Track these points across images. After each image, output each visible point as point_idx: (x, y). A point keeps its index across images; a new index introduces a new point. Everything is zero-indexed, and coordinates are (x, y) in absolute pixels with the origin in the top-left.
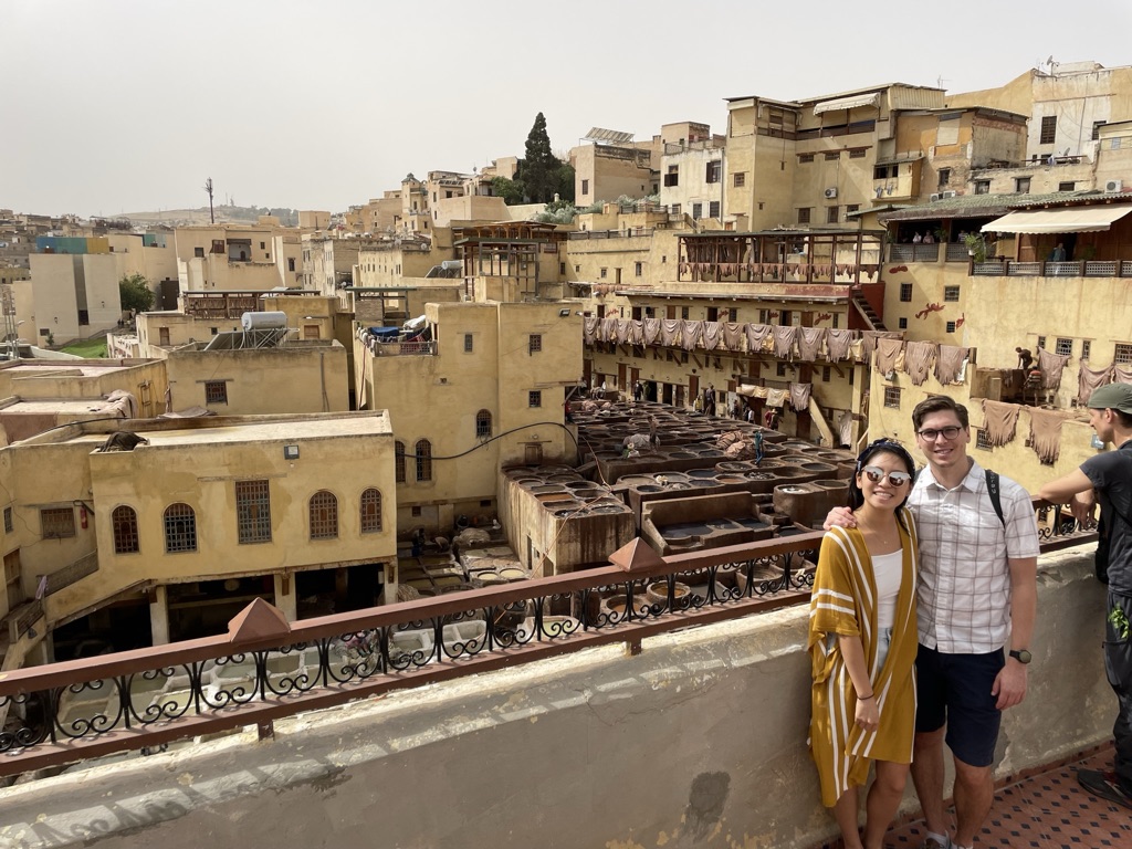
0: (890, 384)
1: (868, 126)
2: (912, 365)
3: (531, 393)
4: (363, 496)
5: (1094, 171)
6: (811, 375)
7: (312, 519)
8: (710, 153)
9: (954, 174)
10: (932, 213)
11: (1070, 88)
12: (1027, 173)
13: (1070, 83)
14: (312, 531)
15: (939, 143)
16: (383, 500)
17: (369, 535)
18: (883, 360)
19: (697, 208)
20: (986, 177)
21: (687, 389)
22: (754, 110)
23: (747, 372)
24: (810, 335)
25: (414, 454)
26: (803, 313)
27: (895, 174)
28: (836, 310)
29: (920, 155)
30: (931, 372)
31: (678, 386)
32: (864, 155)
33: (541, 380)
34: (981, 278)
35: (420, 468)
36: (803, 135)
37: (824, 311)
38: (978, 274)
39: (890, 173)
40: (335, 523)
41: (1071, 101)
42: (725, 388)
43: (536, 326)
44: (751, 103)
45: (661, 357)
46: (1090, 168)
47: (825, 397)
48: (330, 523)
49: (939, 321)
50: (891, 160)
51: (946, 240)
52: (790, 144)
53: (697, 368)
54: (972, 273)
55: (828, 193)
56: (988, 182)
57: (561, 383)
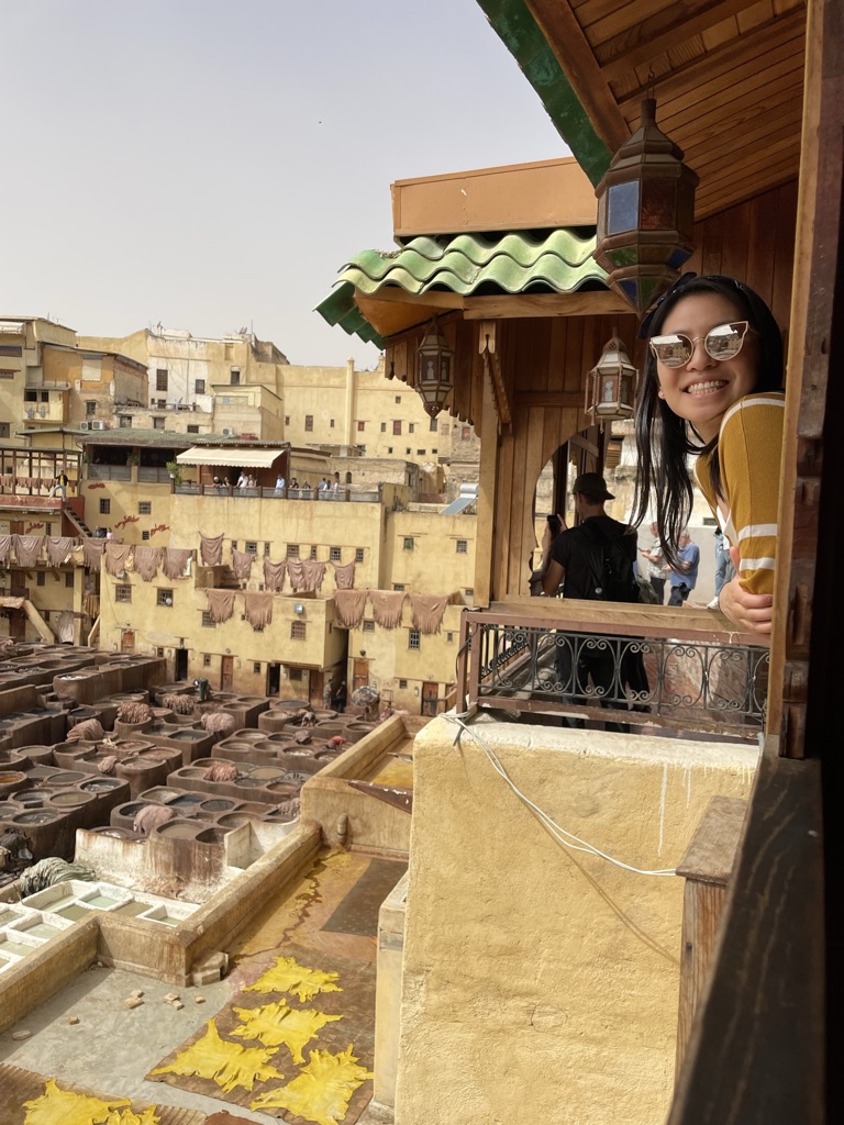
0: (121, 582)
1: (15, 351)
2: (141, 565)
5: (212, 419)
6: (24, 581)
9: (100, 406)
10: (126, 441)
11: (177, 350)
12: (162, 414)
13: (176, 346)
15: (85, 378)
18: (112, 562)
20: (128, 412)
24: (28, 542)
26: (12, 522)
27: (46, 400)
28: (49, 520)
29: (67, 386)
30: (160, 570)
32: (12, 378)
34: (182, 496)
37: (35, 521)
38: (181, 493)
39: (39, 398)
41: (178, 361)
46: (209, 417)
47: (40, 600)
49: (135, 530)
50: (40, 386)
51: (137, 464)
54: (174, 492)
56: (130, 418)
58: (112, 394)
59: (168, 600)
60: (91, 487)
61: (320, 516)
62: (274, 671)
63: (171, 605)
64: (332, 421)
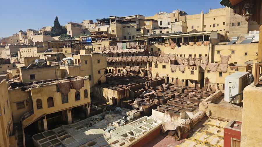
0: (156, 64)
1: (135, 22)
3: (99, 71)
4: (84, 91)
6: (139, 65)
8: (107, 26)
9: (150, 30)
11: (164, 16)
14: (76, 99)
15: (147, 25)
16: (88, 92)
17: (86, 99)
18: (154, 60)
29: (144, 27)
33: (100, 68)
40: (80, 97)
41: (164, 19)
46: (171, 29)
50: (139, 28)
55: (129, 34)
57: (104, 69)
58: (152, 27)
60: (149, 46)
62: (187, 81)
63: (165, 68)
64: (198, 26)
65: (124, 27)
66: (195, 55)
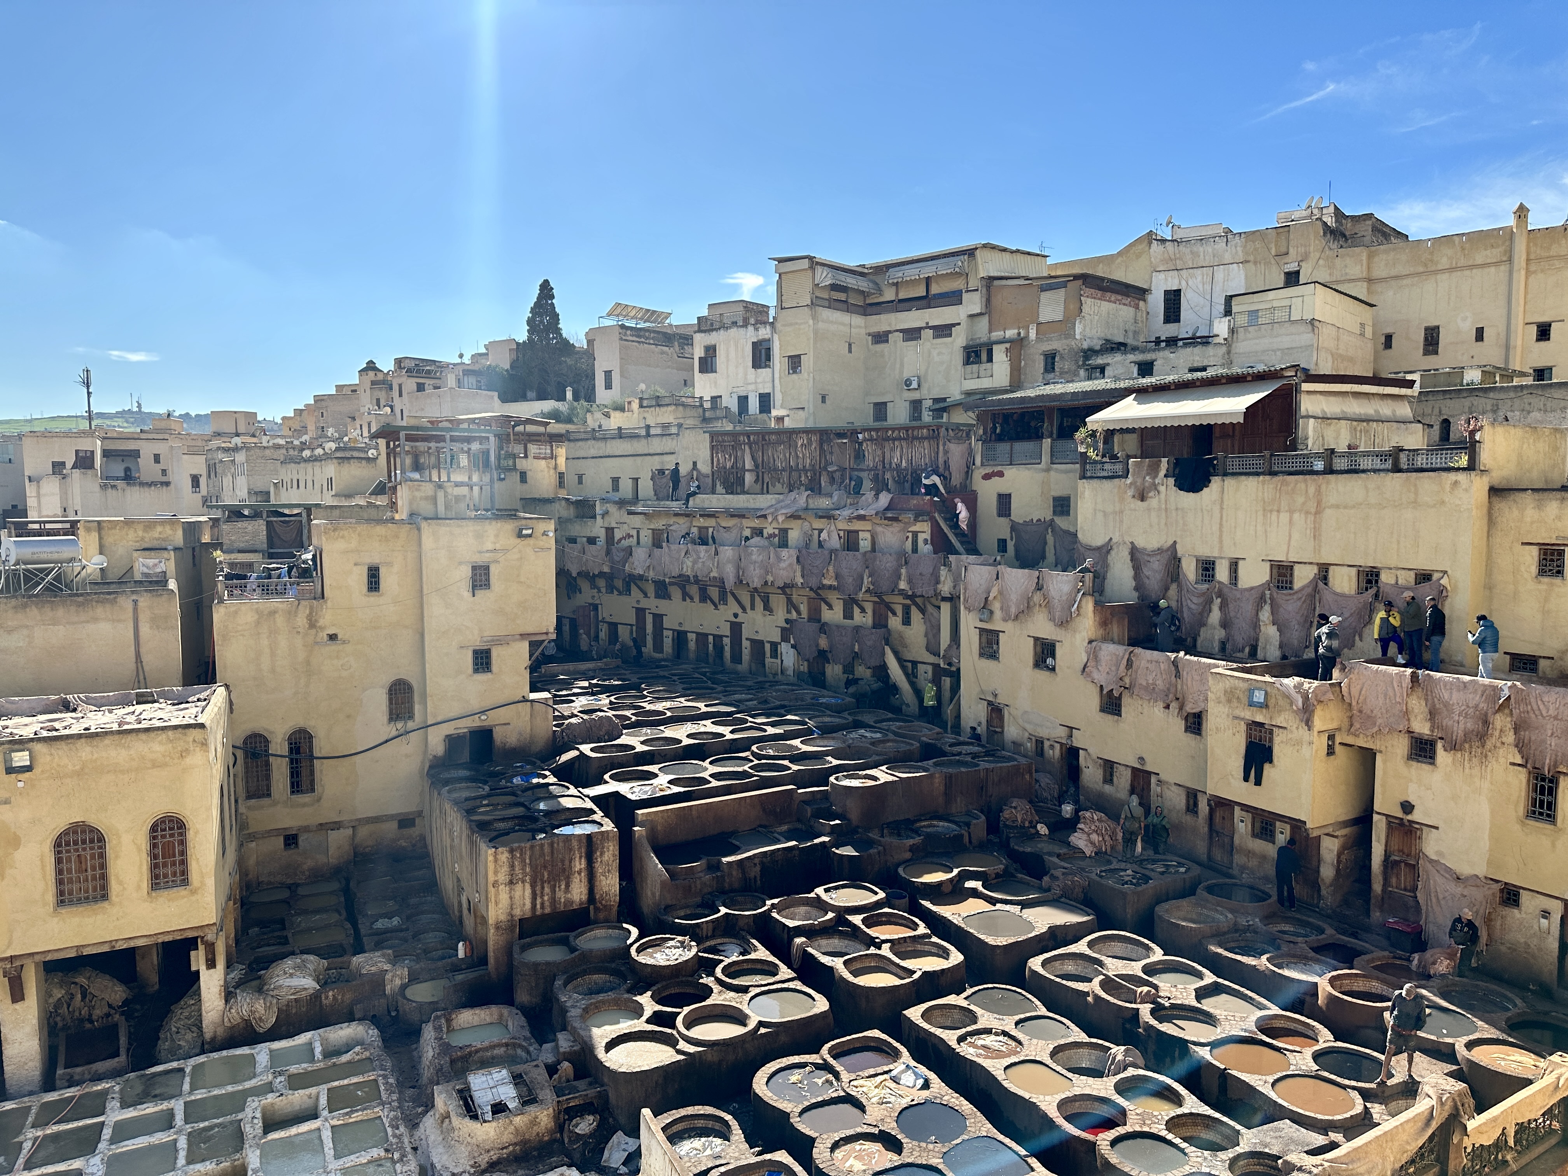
0: (986, 626)
1: (954, 298)
2: (1007, 600)
3: (475, 652)
4: (154, 828)
5: (1229, 352)
6: (887, 618)
7: (59, 872)
8: (757, 329)
9: (1064, 358)
10: (1031, 400)
11: (1195, 255)
12: (1149, 357)
13: (1195, 249)
14: (61, 893)
15: (1042, 319)
16: (190, 835)
17: (165, 893)
18: (972, 593)
19: (743, 400)
20: (1099, 362)
21: (727, 641)
22: (810, 273)
23: (805, 615)
25: (285, 751)
27: (990, 360)
28: (914, 528)
29: (1019, 334)
31: (714, 636)
32: (950, 335)
33: (489, 633)
34: (1095, 483)
35: (295, 774)
36: (874, 309)
38: (1091, 478)
39: (984, 356)
40: (104, 877)
41: (1197, 271)
42: (777, 639)
43: (480, 552)
44: (805, 264)
45: (692, 598)
46: (1223, 350)
47: (905, 646)
48: (94, 878)
50: (984, 339)
51: (1051, 436)
52: (858, 320)
53: (739, 611)
54: (1083, 477)
55: (908, 383)
56: (1102, 369)
57: (523, 636)
58: (1078, 337)
59: (1049, 661)
60: (987, 477)
61: (1337, 507)
63: (1053, 669)
64: (1480, 331)
65: (881, 338)
66: (1324, 572)
